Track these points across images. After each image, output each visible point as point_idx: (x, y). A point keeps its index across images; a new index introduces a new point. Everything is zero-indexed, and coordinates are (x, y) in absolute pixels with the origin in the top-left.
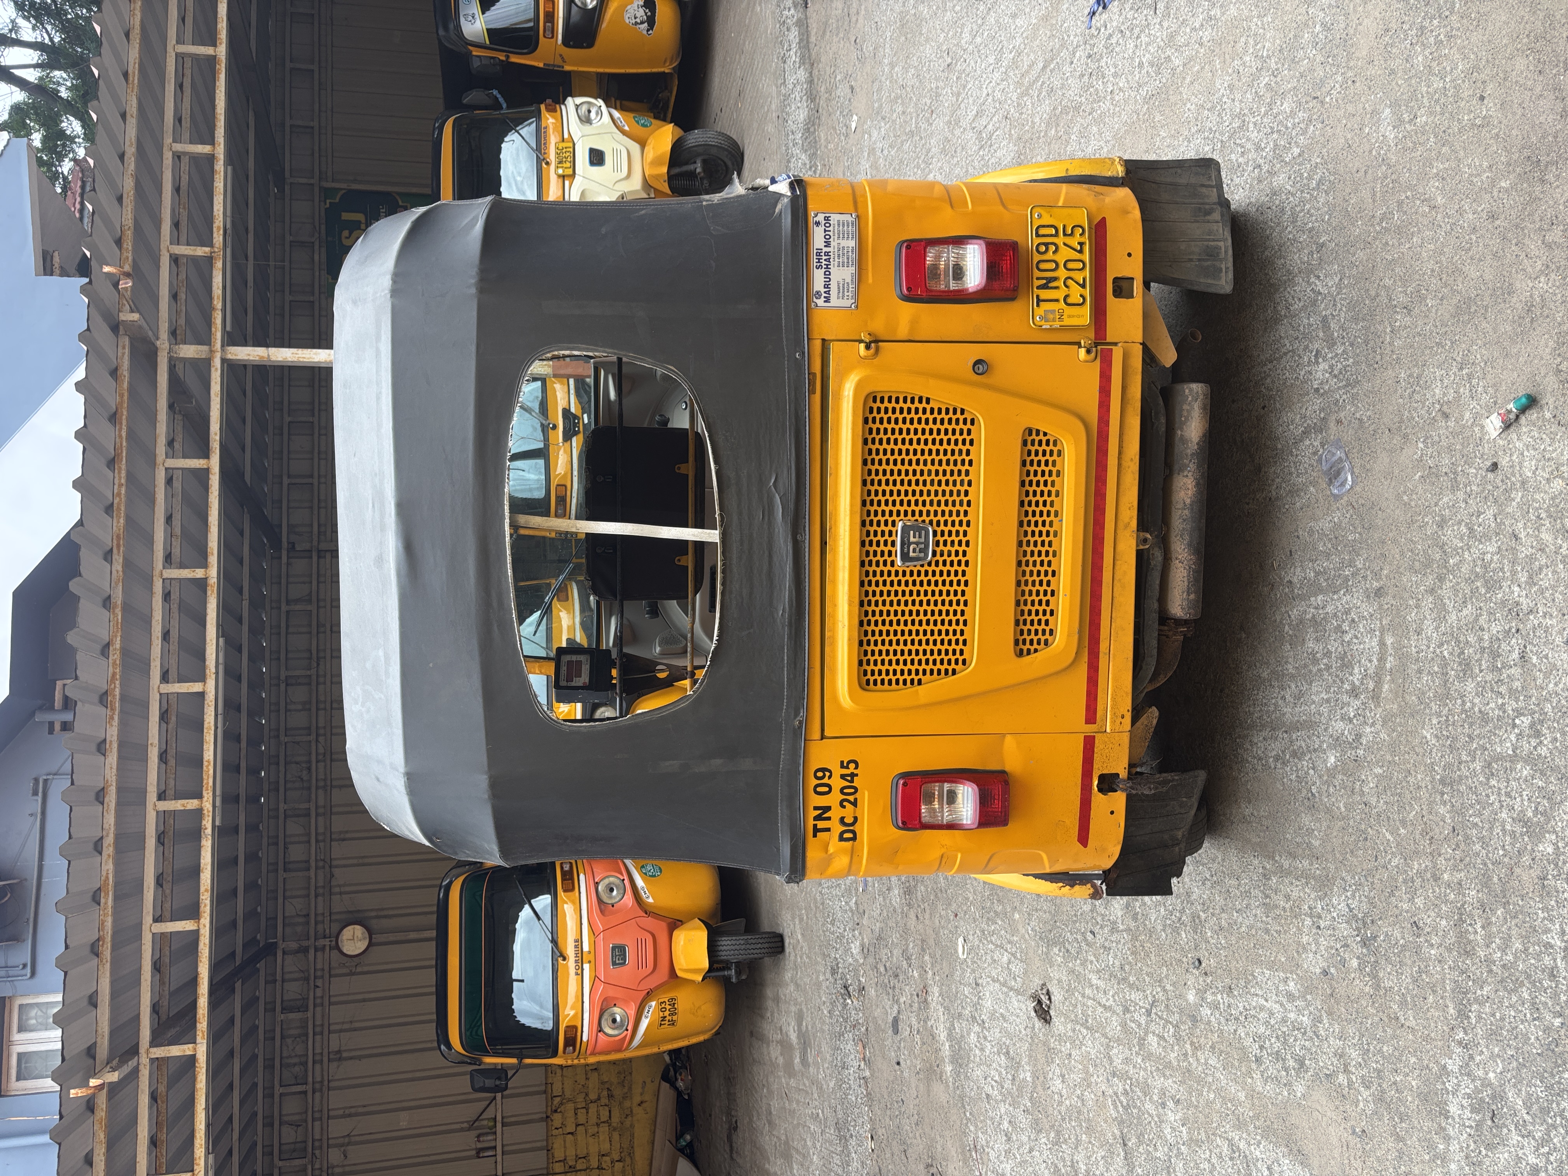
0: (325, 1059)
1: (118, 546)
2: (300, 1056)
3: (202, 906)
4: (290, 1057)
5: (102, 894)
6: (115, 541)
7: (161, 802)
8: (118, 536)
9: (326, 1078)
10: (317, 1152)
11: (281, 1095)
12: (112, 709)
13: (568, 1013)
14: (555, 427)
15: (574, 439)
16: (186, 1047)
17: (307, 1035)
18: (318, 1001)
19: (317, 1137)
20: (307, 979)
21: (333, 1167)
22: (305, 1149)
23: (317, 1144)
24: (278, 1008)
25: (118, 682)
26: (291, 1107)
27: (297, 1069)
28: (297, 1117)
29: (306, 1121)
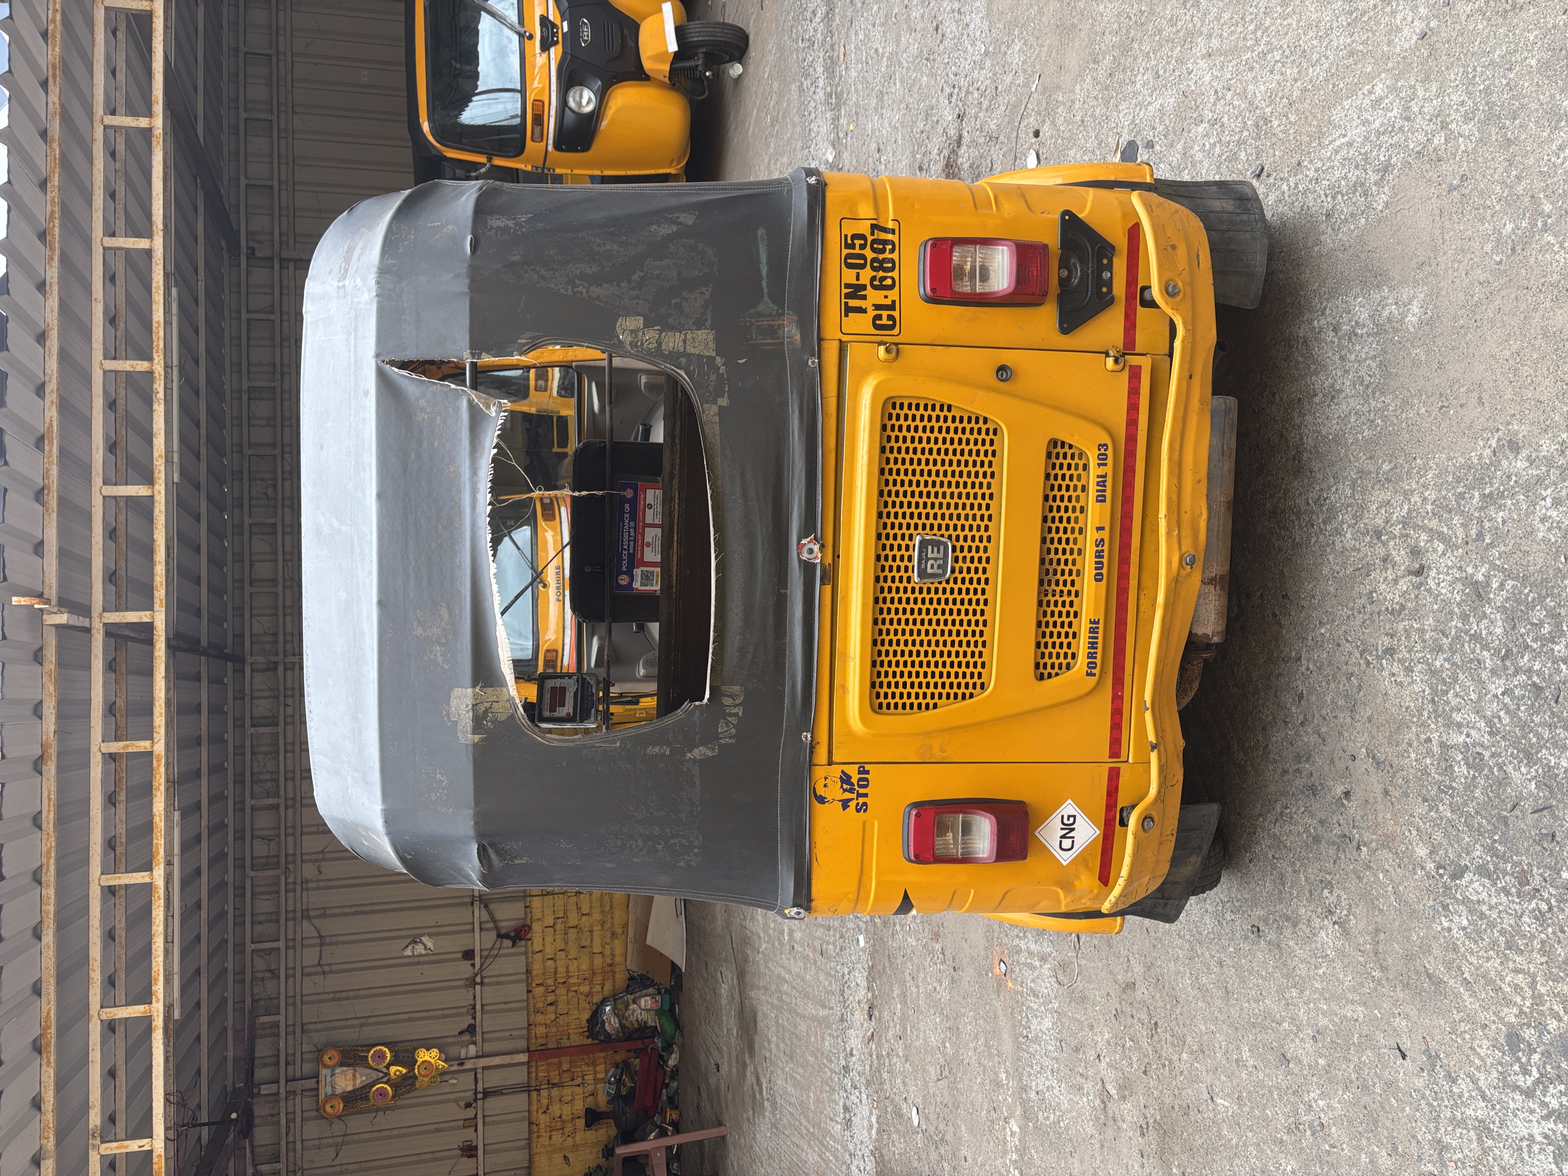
0: (298, 776)
1: (54, 76)
2: (271, 773)
3: (156, 472)
4: (260, 773)
5: (46, 442)
6: (50, 71)
7: (107, 362)
8: (54, 66)
9: (298, 794)
10: (291, 867)
11: (253, 809)
12: (51, 249)
13: (550, 636)
14: (531, 37)
15: (552, 50)
16: (142, 613)
17: (278, 752)
18: (289, 720)
19: (290, 851)
20: (277, 697)
21: (307, 882)
22: (278, 863)
23: (290, 859)
24: (248, 723)
25: (57, 221)
26: (264, 821)
27: (268, 784)
28: (267, 833)
29: (279, 836)
